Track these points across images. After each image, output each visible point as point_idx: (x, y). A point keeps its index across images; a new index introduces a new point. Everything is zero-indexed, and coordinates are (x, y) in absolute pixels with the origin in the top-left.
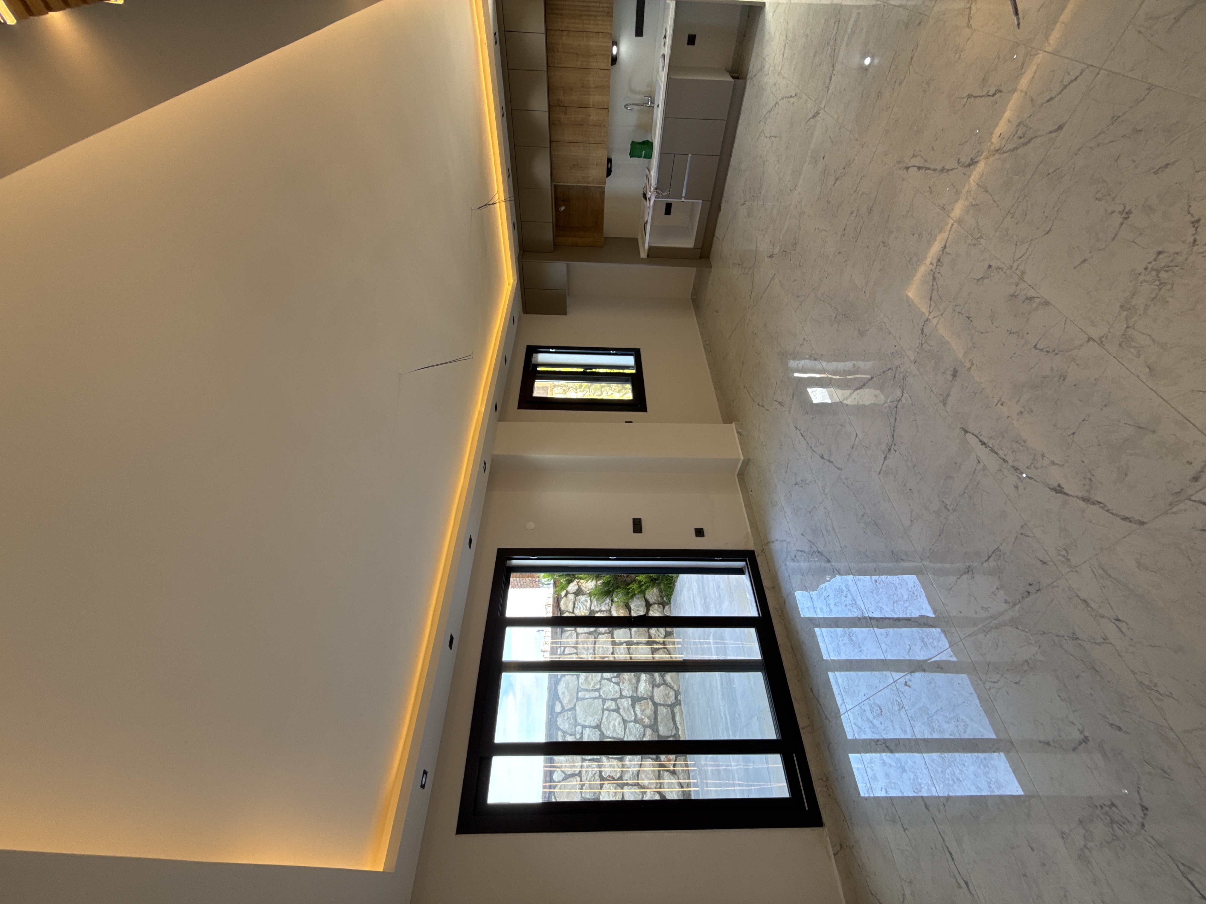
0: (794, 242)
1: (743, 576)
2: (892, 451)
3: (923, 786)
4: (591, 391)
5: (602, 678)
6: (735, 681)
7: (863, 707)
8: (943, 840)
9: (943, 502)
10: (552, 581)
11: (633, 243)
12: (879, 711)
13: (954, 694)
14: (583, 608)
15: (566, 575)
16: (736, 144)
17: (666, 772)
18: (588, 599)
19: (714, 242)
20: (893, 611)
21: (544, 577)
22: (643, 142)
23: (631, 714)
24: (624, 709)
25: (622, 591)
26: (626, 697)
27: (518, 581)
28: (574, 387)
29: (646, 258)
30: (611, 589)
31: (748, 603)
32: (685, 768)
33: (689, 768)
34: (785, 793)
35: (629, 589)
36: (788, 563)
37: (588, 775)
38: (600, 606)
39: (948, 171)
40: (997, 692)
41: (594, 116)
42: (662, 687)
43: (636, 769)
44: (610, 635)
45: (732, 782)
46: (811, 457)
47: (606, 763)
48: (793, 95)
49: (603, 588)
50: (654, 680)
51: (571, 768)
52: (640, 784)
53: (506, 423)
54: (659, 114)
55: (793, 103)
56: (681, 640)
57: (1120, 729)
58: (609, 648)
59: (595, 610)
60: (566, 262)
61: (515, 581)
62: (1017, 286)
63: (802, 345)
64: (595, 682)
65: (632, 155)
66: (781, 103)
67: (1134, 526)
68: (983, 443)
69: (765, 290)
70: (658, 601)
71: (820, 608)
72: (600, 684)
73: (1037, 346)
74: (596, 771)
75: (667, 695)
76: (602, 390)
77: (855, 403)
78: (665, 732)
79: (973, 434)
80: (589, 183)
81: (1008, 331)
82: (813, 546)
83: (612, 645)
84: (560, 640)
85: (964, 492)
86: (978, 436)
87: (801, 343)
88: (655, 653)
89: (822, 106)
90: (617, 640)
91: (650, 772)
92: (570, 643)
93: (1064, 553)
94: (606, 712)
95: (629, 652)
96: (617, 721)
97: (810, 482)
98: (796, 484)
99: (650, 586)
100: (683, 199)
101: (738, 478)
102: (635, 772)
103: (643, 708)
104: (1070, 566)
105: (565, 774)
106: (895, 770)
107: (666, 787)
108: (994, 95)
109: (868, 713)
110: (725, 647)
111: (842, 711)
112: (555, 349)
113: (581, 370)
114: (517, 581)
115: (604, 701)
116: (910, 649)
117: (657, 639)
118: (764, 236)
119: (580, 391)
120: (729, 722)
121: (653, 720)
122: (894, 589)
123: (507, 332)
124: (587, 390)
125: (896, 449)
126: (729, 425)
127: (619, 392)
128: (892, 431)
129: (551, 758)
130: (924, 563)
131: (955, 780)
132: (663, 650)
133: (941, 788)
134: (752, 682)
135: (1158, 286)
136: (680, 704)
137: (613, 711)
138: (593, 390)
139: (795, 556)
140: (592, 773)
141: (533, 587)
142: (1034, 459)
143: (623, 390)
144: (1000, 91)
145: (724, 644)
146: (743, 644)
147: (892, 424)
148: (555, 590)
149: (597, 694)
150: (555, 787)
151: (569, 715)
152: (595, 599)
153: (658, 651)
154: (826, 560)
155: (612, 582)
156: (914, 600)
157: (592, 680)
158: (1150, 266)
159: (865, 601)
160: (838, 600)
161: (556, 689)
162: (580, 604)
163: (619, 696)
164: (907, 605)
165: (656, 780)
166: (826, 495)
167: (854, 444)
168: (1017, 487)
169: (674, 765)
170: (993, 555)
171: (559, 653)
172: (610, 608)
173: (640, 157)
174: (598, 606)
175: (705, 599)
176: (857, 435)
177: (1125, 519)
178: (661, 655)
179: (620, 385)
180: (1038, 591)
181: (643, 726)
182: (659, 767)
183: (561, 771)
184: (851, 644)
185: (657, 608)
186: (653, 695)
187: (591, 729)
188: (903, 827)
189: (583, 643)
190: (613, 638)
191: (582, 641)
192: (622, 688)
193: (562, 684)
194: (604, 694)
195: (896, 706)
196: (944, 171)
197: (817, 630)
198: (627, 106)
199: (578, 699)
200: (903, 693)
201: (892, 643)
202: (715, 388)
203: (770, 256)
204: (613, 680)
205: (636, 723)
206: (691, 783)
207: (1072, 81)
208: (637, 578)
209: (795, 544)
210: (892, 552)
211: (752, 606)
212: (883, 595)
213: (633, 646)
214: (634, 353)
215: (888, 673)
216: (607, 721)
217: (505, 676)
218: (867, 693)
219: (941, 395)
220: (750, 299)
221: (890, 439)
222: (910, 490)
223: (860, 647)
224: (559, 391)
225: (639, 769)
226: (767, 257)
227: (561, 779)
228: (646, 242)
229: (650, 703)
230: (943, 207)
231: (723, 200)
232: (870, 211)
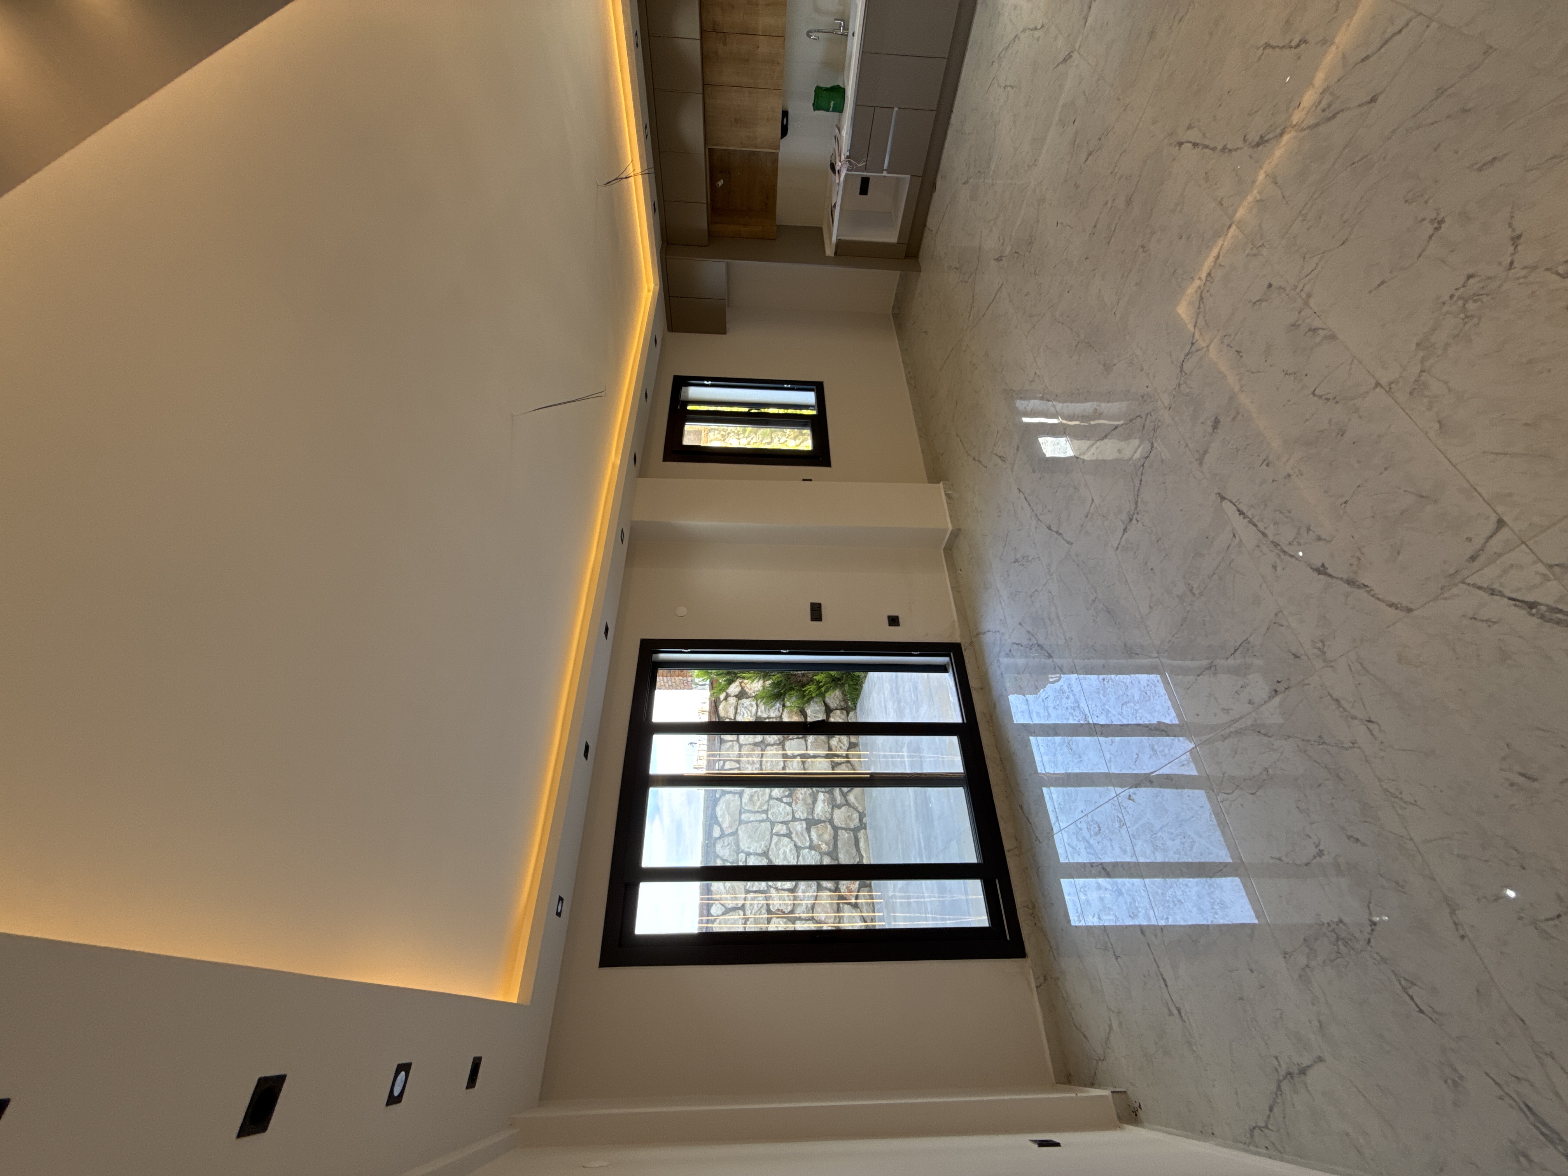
0: (1030, 241)
1: (946, 675)
2: (1134, 521)
3: (1140, 909)
4: (757, 437)
5: (771, 797)
6: (932, 799)
7: (1079, 825)
8: (1158, 967)
9: (1189, 584)
10: (709, 680)
11: (816, 234)
12: (1097, 828)
13: (1182, 808)
14: (747, 713)
15: (726, 674)
16: (959, 93)
17: (846, 906)
18: (754, 703)
19: (925, 235)
20: (1121, 714)
21: (698, 676)
22: (831, 87)
23: (806, 840)
24: (797, 833)
25: (795, 694)
26: (800, 820)
27: (665, 680)
28: (736, 431)
29: (833, 255)
30: (782, 691)
31: (951, 707)
32: (869, 901)
33: (875, 901)
34: (986, 924)
35: (805, 691)
36: (1001, 659)
37: (753, 909)
38: (769, 712)
39: (1230, 151)
40: (1230, 805)
41: (764, 47)
42: (843, 808)
43: (811, 902)
44: (781, 746)
45: (924, 915)
46: (1036, 528)
47: (775, 895)
48: (1039, 27)
49: (772, 690)
50: (833, 799)
51: (732, 901)
52: (816, 918)
53: (648, 479)
54: (855, 45)
55: (1038, 39)
56: (868, 753)
57: (1357, 840)
58: (779, 762)
59: (762, 716)
60: (726, 261)
61: (662, 681)
62: (1300, 312)
63: (1033, 381)
64: (761, 803)
65: (817, 107)
66: (1023, 36)
67: (1402, 614)
68: (1241, 513)
69: (990, 305)
70: (841, 706)
71: (1036, 712)
72: (768, 805)
73: (1317, 392)
74: (763, 904)
75: (850, 818)
76: (773, 436)
77: (1094, 458)
78: (845, 858)
79: (1231, 502)
80: (756, 147)
81: (1283, 371)
82: (1033, 638)
83: (783, 758)
84: (718, 753)
85: (1214, 573)
86: (1236, 504)
87: (1031, 379)
88: (835, 768)
89: (1077, 47)
90: (789, 753)
91: (828, 905)
92: (731, 756)
93: (1320, 645)
94: (775, 839)
95: (804, 767)
96: (789, 848)
97: (1033, 558)
98: (1016, 561)
99: (831, 687)
100: (885, 174)
101: (944, 552)
102: (809, 906)
103: (820, 832)
104: (1325, 660)
105: (725, 908)
106: (1110, 894)
107: (845, 921)
108: (1298, 46)
109: (1085, 832)
110: (921, 761)
111: (1055, 830)
112: (711, 381)
113: (746, 410)
114: (663, 680)
115: (773, 824)
116: (1137, 758)
117: (839, 751)
118: (991, 231)
119: (744, 437)
120: (922, 845)
121: (831, 847)
122: (1124, 689)
123: (648, 359)
124: (753, 435)
125: (1138, 519)
126: (937, 485)
127: (795, 438)
128: (1136, 496)
129: (708, 884)
130: (1162, 660)
131: (1176, 902)
132: (847, 764)
133: (1160, 912)
134: (952, 801)
135: (1463, 319)
136: (865, 828)
137: (784, 835)
138: (760, 436)
139: (1010, 650)
140: (758, 907)
141: (684, 689)
142: (1298, 533)
143: (801, 437)
144: (1305, 42)
145: (921, 757)
146: (943, 758)
147: (1136, 488)
148: (712, 692)
149: (764, 816)
150: (713, 922)
151: (730, 841)
152: (762, 703)
153: (840, 766)
154: (1047, 654)
155: (784, 682)
156: (1147, 701)
157: (759, 800)
158: (1457, 294)
159: (1090, 703)
160: (1058, 702)
161: (714, 809)
162: (743, 709)
163: (790, 819)
164: (1137, 707)
165: (834, 913)
166: (1051, 575)
167: (1089, 512)
168: (1275, 567)
169: (857, 897)
170: (1241, 648)
171: (717, 768)
172: (780, 714)
173: (828, 110)
174: (766, 711)
175: (899, 702)
176: (1093, 500)
177: (1391, 605)
178: (844, 770)
179: (796, 430)
180: (1286, 689)
181: (820, 853)
182: (838, 900)
183: (720, 903)
184: (1070, 754)
185: (840, 715)
186: (832, 818)
187: (756, 856)
188: (1115, 955)
189: (747, 756)
190: (784, 749)
191: (745, 754)
192: (795, 808)
193: (721, 804)
194: (773, 816)
195: (1117, 822)
196: (1227, 150)
197: (1032, 739)
198: (810, 34)
199: (741, 822)
200: (1125, 808)
201: (1117, 751)
202: (920, 436)
203: (997, 259)
204: (784, 800)
205: (811, 850)
206: (876, 917)
207: (1395, 35)
208: (815, 677)
209: (1010, 636)
210: (1125, 645)
211: (955, 711)
212: (1110, 696)
213: (809, 760)
214: (815, 387)
215: (1111, 788)
216: (776, 847)
217: (652, 791)
218: (1085, 810)
219: (1197, 451)
220: (969, 317)
221: (1133, 506)
222: (1152, 569)
223: (1080, 757)
224: (716, 436)
225: (814, 902)
226: (994, 259)
227: (720, 913)
228: (834, 234)
229: (829, 826)
230: (1220, 202)
231: (939, 177)
232: (1129, 202)
